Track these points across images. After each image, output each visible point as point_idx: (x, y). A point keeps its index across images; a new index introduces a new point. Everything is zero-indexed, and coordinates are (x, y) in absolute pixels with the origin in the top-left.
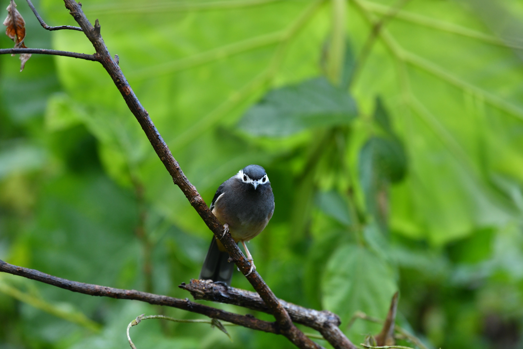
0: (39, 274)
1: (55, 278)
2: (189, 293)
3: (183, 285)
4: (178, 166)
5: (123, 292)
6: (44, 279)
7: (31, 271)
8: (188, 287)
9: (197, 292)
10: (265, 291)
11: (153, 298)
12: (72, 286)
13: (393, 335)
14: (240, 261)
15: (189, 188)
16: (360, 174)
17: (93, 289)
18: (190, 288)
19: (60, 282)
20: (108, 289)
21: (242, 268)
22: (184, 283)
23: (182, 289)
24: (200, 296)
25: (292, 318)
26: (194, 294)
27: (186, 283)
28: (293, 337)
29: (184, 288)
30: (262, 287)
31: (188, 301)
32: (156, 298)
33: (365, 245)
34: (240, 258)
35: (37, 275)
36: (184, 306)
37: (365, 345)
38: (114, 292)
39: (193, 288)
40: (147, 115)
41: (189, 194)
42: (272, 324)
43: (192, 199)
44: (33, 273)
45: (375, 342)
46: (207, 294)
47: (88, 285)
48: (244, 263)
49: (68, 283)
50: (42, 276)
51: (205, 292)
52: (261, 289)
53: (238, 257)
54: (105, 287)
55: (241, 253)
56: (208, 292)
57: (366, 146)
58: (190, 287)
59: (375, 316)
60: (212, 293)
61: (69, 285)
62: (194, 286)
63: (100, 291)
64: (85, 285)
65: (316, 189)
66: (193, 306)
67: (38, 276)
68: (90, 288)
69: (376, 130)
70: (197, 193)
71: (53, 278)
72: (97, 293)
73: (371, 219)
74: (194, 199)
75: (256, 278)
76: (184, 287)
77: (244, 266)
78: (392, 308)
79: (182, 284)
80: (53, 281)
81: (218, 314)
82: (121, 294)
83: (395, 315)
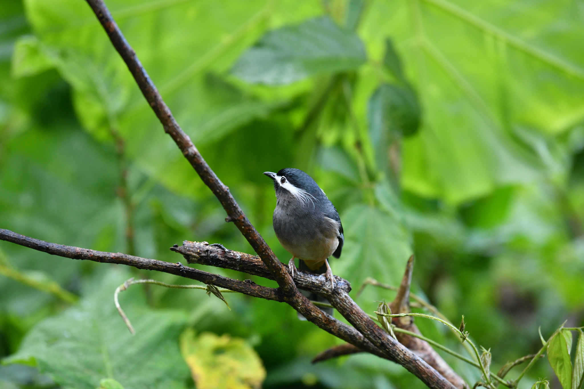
0: (12, 234)
1: (30, 239)
2: (182, 256)
3: (175, 248)
4: (169, 113)
5: (108, 255)
6: (18, 240)
7: (4, 231)
8: (180, 249)
9: (191, 254)
10: (267, 254)
11: (142, 262)
12: (50, 248)
13: (408, 303)
14: (239, 220)
15: (182, 137)
16: (370, 127)
17: (74, 252)
18: (183, 251)
19: (36, 243)
20: (90, 251)
21: (242, 228)
22: (176, 244)
23: (174, 252)
24: (194, 260)
25: (297, 284)
26: (187, 257)
27: (178, 245)
28: (299, 305)
29: (177, 251)
30: (263, 250)
31: (180, 266)
32: (145, 262)
33: (377, 204)
34: (239, 217)
35: (10, 235)
36: (176, 271)
37: (379, 313)
38: (98, 255)
39: (186, 251)
40: (134, 54)
41: (182, 145)
42: (274, 290)
43: (185, 150)
44: (5, 233)
45: (389, 310)
46: (202, 257)
47: (67, 247)
48: (243, 222)
49: (46, 245)
50: (16, 237)
51: (200, 255)
52: (263, 252)
53: (237, 215)
54: (88, 250)
55: (240, 212)
56: (203, 255)
57: (376, 93)
58: (183, 249)
59: (388, 283)
60: (208, 256)
61: (47, 247)
62: (188, 249)
63: (82, 254)
64: (64, 247)
65: (318, 143)
66: (185, 271)
67: (11, 237)
68: (70, 250)
69: (387, 77)
70: (191, 143)
71: (28, 239)
72: (78, 256)
73: (382, 176)
74: (187, 151)
75: (257, 240)
76: (177, 249)
77: (244, 226)
78: (407, 273)
79: (174, 246)
80: (28, 243)
81: (214, 279)
82: (105, 257)
83: (410, 282)
